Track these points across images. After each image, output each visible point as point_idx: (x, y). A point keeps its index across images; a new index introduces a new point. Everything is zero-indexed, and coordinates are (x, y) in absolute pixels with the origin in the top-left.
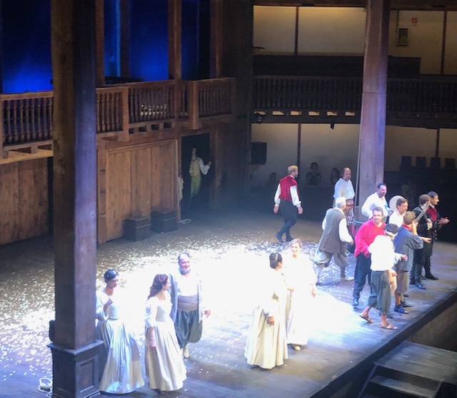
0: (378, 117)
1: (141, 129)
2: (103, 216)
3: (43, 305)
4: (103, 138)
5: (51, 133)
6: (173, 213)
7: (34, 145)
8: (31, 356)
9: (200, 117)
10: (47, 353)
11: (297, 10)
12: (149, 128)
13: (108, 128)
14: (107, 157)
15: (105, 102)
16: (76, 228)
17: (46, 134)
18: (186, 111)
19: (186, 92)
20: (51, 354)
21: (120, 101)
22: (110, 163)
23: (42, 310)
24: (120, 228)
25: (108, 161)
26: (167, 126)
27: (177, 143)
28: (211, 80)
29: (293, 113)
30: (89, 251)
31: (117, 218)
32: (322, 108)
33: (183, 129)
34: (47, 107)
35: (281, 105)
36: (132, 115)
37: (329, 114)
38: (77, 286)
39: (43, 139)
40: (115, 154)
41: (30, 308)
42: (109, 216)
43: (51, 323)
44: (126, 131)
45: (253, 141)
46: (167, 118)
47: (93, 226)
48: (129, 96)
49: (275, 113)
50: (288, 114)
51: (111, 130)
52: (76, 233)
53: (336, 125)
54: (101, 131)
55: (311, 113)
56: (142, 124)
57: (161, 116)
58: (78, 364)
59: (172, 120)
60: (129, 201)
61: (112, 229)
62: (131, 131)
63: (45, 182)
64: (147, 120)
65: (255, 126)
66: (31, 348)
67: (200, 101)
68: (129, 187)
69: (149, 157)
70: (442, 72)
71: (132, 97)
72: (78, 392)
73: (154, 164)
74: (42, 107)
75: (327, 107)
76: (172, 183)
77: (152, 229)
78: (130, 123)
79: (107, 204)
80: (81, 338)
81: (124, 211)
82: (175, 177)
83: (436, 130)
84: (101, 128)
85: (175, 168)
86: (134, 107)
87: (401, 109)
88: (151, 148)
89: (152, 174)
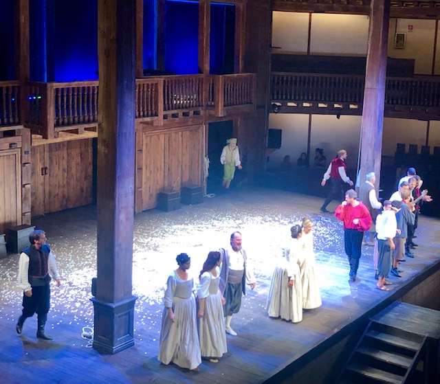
1: (174, 116)
3: (87, 265)
4: (141, 123)
5: (96, 116)
6: (200, 189)
7: (81, 127)
8: (76, 308)
9: (225, 106)
10: (89, 306)
11: (310, 16)
12: (181, 114)
13: (146, 114)
14: (144, 139)
15: (143, 91)
16: (117, 199)
17: (91, 118)
18: (213, 100)
19: (213, 85)
20: (92, 307)
21: (157, 91)
22: (146, 145)
23: (86, 269)
24: (154, 199)
25: (144, 142)
26: (195, 113)
27: (204, 130)
28: (235, 75)
29: (305, 104)
30: (127, 219)
31: (151, 191)
32: (330, 100)
33: (210, 116)
34: (93, 94)
35: (295, 98)
36: (166, 102)
37: (336, 106)
38: (117, 249)
39: (89, 122)
40: (151, 136)
41: (75, 267)
42: (144, 189)
43: (94, 280)
44: (161, 117)
45: (270, 127)
46: (196, 106)
47: (131, 198)
48: (164, 86)
49: (289, 104)
50: (300, 105)
51: (148, 116)
52: (117, 203)
53: (341, 116)
54: (139, 116)
56: (175, 112)
57: (191, 105)
58: (116, 316)
59: (200, 109)
60: (162, 177)
61: (147, 200)
63: (90, 159)
64: (179, 108)
65: (272, 115)
66: (76, 301)
67: (225, 92)
68: (163, 165)
69: (181, 139)
70: (433, 72)
71: (166, 88)
72: (115, 340)
73: (184, 145)
74: (88, 94)
75: (334, 100)
76: (200, 162)
77: (181, 202)
78: (165, 110)
79: (144, 180)
80: (119, 293)
81: (159, 187)
82: (202, 157)
83: (427, 122)
84: (139, 114)
85: (202, 150)
86: (168, 96)
87: (397, 103)
88: (182, 132)
89: (183, 155)
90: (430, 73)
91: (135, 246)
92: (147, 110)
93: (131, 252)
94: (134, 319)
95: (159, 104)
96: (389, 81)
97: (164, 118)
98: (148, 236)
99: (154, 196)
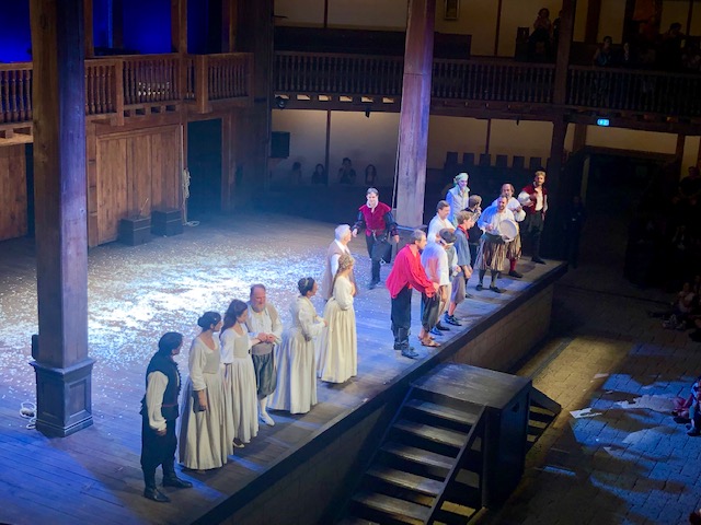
0: (422, 104)
1: (138, 112)
2: (94, 215)
3: (23, 318)
4: (93, 121)
5: (29, 113)
6: (178, 214)
7: (9, 128)
8: (10, 376)
9: (210, 99)
12: (148, 110)
13: (99, 109)
14: (97, 144)
15: (95, 78)
16: (63, 227)
17: (23, 115)
18: (193, 91)
19: (193, 68)
20: (34, 374)
21: (113, 76)
22: (101, 153)
23: (22, 324)
24: (113, 230)
25: (98, 149)
26: (168, 108)
27: (181, 132)
28: (224, 55)
29: (322, 98)
30: (78, 254)
31: (110, 218)
32: (356, 92)
33: (190, 113)
34: (24, 81)
35: (307, 88)
36: (128, 94)
37: (364, 99)
38: (65, 295)
39: (20, 120)
40: (108, 141)
41: (8, 321)
42: (100, 214)
43: (34, 337)
44: (121, 113)
45: (273, 130)
46: (170, 99)
47: (83, 225)
48: (124, 71)
49: (300, 97)
50: (315, 99)
51: (102, 112)
52: (63, 233)
53: (371, 113)
54: (90, 113)
55: (343, 99)
56: (139, 106)
57: (163, 98)
58: (67, 385)
59: (176, 102)
60: (125, 197)
61: (105, 230)
62: (127, 114)
63: (23, 173)
64: (146, 101)
65: (276, 112)
66: (10, 367)
67: (211, 80)
68: (125, 182)
69: (149, 146)
70: (496, 53)
71: (127, 72)
72: (66, 417)
73: (155, 154)
74: (18, 81)
75: (361, 92)
76: (177, 177)
77: (152, 232)
78: (126, 103)
79: (99, 201)
80: (70, 355)
81: (120, 210)
82: (180, 170)
83: (487, 121)
84: (90, 109)
85: (180, 160)
86: (130, 86)
87: (447, 96)
88: (151, 135)
89: (152, 167)
90: (493, 54)
91: (90, 293)
92: (101, 104)
93: (85, 299)
94: (93, 390)
95: (118, 97)
96: (437, 64)
97: (125, 115)
98: (108, 279)
99: (114, 223)
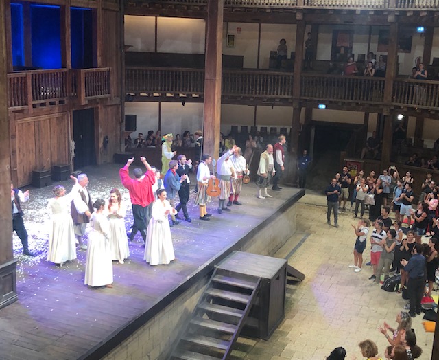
0: (216, 97)
1: (43, 105)
2: (15, 169)
4: (13, 111)
9: (86, 96)
11: (156, 19)
12: (48, 104)
13: (17, 103)
14: (16, 126)
15: (14, 84)
18: (75, 92)
19: (75, 77)
21: (26, 83)
22: (19, 131)
24: (27, 178)
25: (17, 129)
26: (60, 102)
27: (69, 117)
28: (94, 69)
29: (155, 95)
31: (25, 170)
32: (176, 91)
33: (74, 105)
35: (146, 89)
36: (35, 94)
37: (181, 95)
42: (18, 168)
44: (31, 106)
45: (126, 114)
46: (61, 96)
47: (8, 175)
48: (32, 80)
49: (142, 94)
50: (151, 95)
51: (19, 105)
53: (185, 103)
54: (11, 105)
56: (42, 101)
57: (57, 96)
59: (65, 98)
60: (34, 157)
61: (22, 178)
62: (34, 106)
64: (46, 98)
65: (127, 104)
67: (86, 84)
68: (34, 148)
69: (49, 126)
70: (258, 67)
71: (34, 80)
73: (52, 131)
75: (179, 91)
76: (67, 144)
77: (52, 179)
78: (34, 100)
79: (18, 161)
81: (31, 166)
82: (68, 140)
83: (254, 107)
84: (11, 103)
85: (68, 133)
86: (36, 89)
87: (230, 93)
88: (50, 119)
89: (51, 138)
90: (256, 67)
92: (18, 100)
95: (29, 95)
96: (224, 73)
99: (28, 174)
